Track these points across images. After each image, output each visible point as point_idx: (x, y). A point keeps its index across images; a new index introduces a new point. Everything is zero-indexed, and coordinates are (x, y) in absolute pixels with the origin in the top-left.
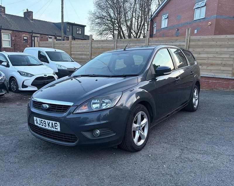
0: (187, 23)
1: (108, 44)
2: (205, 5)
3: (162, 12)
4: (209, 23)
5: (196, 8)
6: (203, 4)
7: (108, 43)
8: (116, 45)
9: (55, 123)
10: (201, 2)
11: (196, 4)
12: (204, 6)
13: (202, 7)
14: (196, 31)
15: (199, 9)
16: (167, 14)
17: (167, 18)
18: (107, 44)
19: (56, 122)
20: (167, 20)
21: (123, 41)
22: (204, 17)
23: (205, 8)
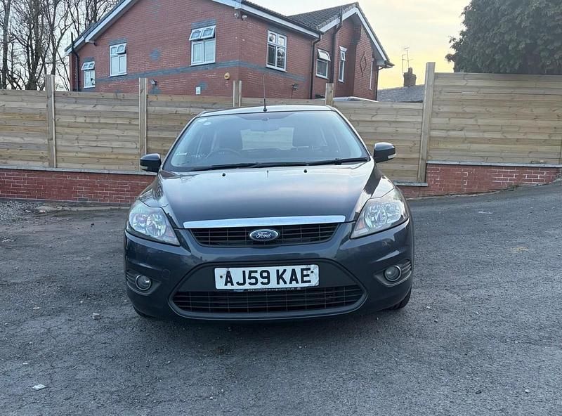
0: (177, 71)
1: (25, 104)
2: (214, 37)
3: (107, 37)
4: (226, 75)
5: (195, 41)
6: (209, 32)
7: (26, 98)
8: (55, 108)
9: (302, 270)
10: (205, 29)
11: (193, 31)
12: (211, 38)
13: (206, 39)
14: (198, 90)
15: (202, 42)
16: (125, 44)
17: (125, 53)
18: (21, 103)
19: (309, 266)
20: (124, 59)
21: (76, 98)
22: (214, 61)
23: (214, 41)
